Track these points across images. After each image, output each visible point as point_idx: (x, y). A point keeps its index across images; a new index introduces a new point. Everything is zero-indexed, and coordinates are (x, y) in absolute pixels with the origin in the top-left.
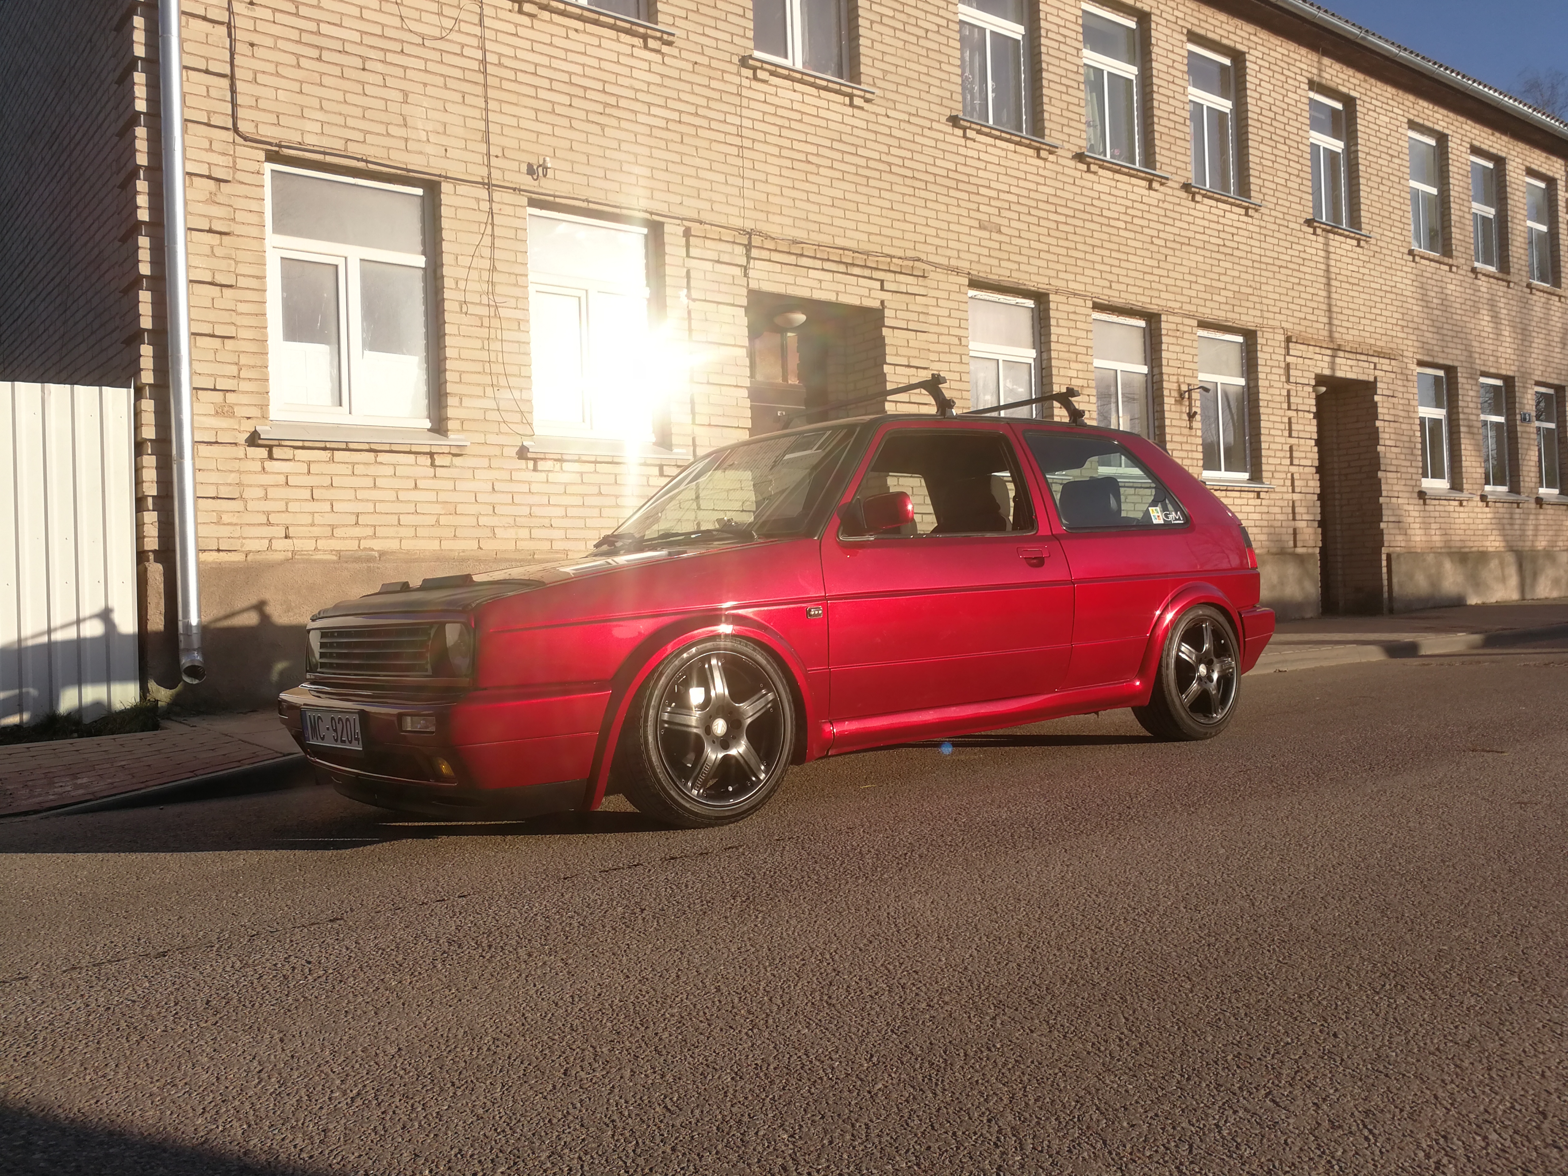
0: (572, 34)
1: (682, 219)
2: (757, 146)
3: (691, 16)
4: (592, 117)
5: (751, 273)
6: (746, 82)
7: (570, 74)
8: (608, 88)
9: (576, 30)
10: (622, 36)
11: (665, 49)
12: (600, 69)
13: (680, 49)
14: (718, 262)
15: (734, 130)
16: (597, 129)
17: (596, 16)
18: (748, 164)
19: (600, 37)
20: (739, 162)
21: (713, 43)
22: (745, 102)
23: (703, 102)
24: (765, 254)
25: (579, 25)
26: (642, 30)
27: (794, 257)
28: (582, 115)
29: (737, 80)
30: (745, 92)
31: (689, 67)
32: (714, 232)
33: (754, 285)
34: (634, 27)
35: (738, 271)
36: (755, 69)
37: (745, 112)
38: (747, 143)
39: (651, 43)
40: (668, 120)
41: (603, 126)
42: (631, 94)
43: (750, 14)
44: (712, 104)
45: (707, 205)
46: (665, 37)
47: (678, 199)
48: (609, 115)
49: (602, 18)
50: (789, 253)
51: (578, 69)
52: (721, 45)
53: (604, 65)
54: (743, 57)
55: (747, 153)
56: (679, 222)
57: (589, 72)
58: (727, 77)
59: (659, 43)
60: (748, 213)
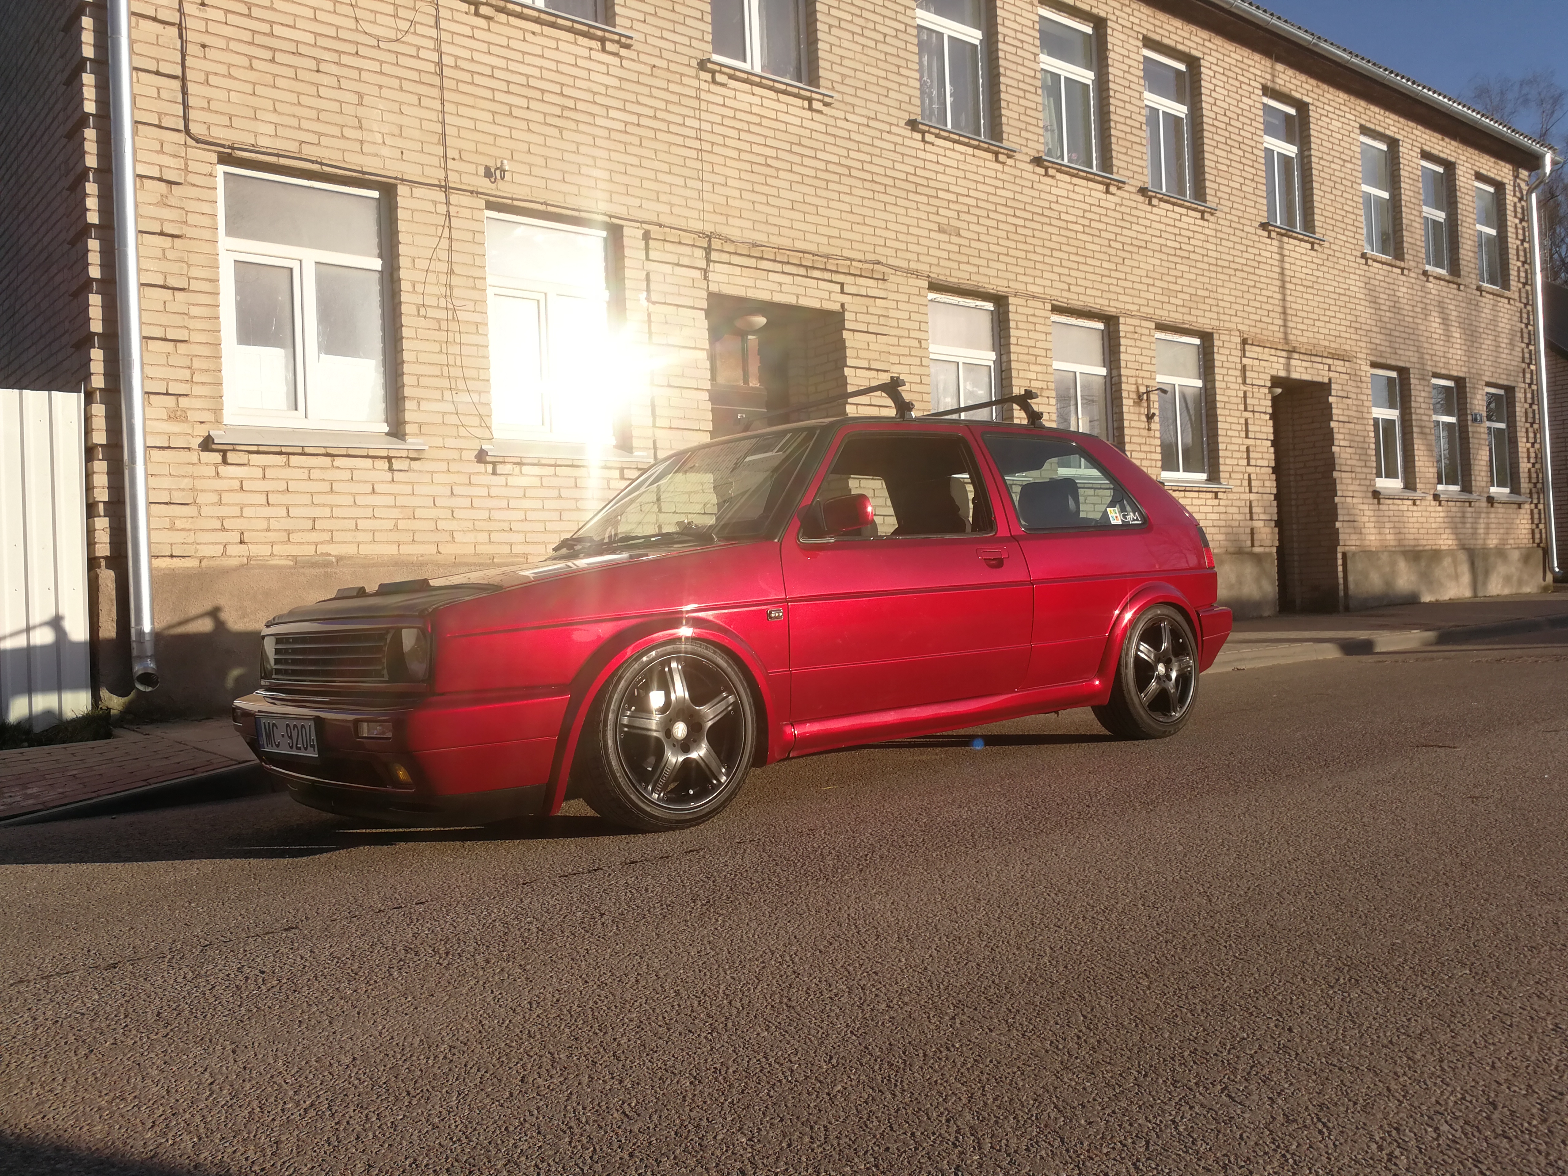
0: (529, 37)
1: (641, 222)
2: (716, 149)
3: (649, 19)
4: (549, 120)
5: (711, 276)
6: (705, 86)
7: (528, 76)
8: (567, 91)
9: (533, 33)
10: (581, 40)
11: (623, 52)
12: (558, 71)
13: (638, 53)
14: (678, 265)
15: (693, 133)
16: (555, 132)
17: (553, 19)
18: (707, 167)
19: (557, 40)
20: (698, 165)
21: (671, 46)
22: (704, 106)
23: (662, 105)
24: (725, 257)
25: (536, 27)
26: (599, 33)
27: (754, 260)
28: (540, 118)
29: (695, 82)
30: (703, 96)
31: (648, 70)
32: (673, 235)
33: (714, 288)
34: (592, 30)
35: (697, 274)
36: (713, 73)
37: (704, 116)
38: (707, 146)
39: (609, 46)
40: (626, 123)
41: (561, 129)
42: (589, 97)
43: (708, 18)
44: (671, 107)
45: (666, 209)
46: (623, 40)
47: (637, 202)
48: (567, 118)
49: (560, 21)
50: (749, 256)
51: (536, 72)
52: (679, 48)
53: (562, 67)
54: (702, 61)
55: (706, 157)
56: (638, 225)
57: (546, 74)
58: (685, 80)
59: (617, 46)
60: (707, 216)
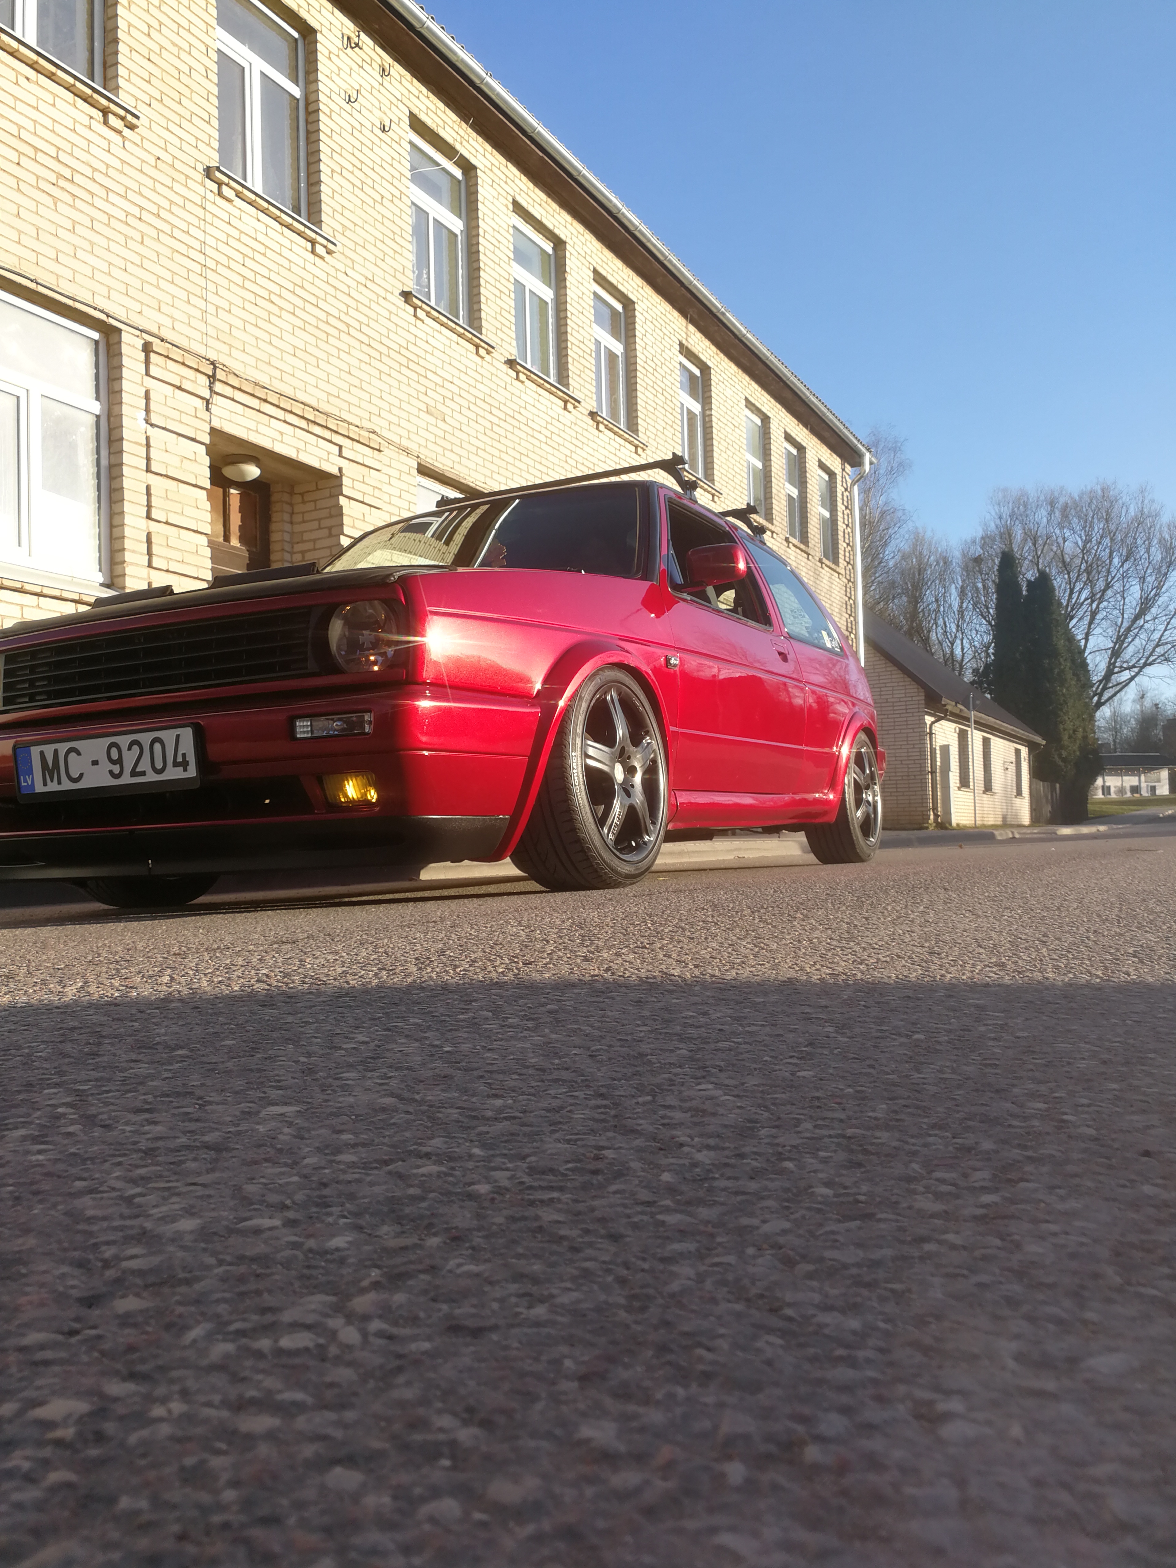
0: (22, 81)
1: (141, 331)
2: (220, 269)
3: (154, 103)
4: (43, 185)
5: (213, 408)
6: (210, 196)
7: (20, 127)
8: (63, 157)
9: (28, 79)
10: (79, 102)
11: (127, 132)
12: (53, 131)
13: (143, 138)
14: (179, 388)
15: (197, 245)
16: (49, 201)
17: (53, 69)
18: (211, 287)
19: (55, 95)
20: (202, 282)
21: (177, 142)
22: (209, 218)
23: (166, 205)
24: (228, 391)
25: (31, 73)
26: (104, 102)
27: (257, 401)
28: (32, 180)
29: (201, 190)
30: (209, 206)
31: (152, 161)
32: (176, 354)
33: (216, 424)
34: (95, 96)
35: (200, 404)
36: (220, 184)
37: (209, 229)
38: (211, 264)
39: (112, 119)
40: (128, 214)
41: (56, 200)
42: (88, 172)
43: (215, 123)
44: (174, 209)
45: (168, 322)
46: (129, 117)
47: (137, 307)
48: (62, 188)
49: (60, 73)
50: (253, 395)
51: (30, 125)
52: (185, 147)
53: (58, 128)
54: (208, 168)
55: (210, 275)
56: (138, 333)
57: (40, 131)
58: (190, 183)
59: (122, 123)
60: (211, 342)
